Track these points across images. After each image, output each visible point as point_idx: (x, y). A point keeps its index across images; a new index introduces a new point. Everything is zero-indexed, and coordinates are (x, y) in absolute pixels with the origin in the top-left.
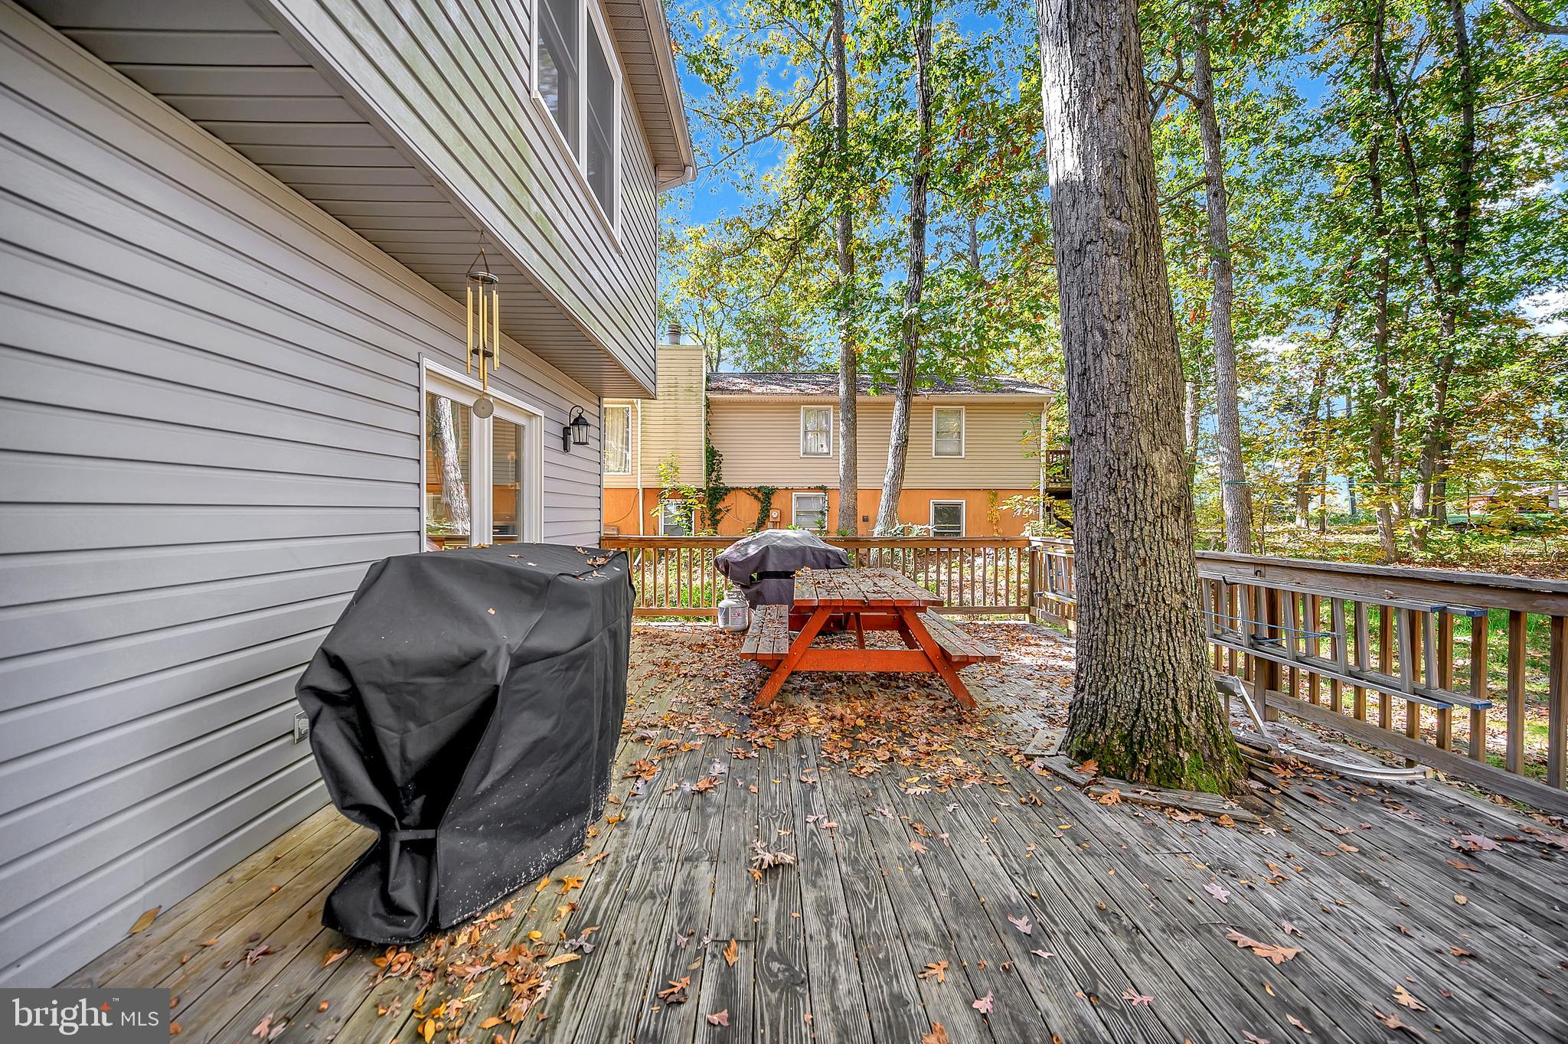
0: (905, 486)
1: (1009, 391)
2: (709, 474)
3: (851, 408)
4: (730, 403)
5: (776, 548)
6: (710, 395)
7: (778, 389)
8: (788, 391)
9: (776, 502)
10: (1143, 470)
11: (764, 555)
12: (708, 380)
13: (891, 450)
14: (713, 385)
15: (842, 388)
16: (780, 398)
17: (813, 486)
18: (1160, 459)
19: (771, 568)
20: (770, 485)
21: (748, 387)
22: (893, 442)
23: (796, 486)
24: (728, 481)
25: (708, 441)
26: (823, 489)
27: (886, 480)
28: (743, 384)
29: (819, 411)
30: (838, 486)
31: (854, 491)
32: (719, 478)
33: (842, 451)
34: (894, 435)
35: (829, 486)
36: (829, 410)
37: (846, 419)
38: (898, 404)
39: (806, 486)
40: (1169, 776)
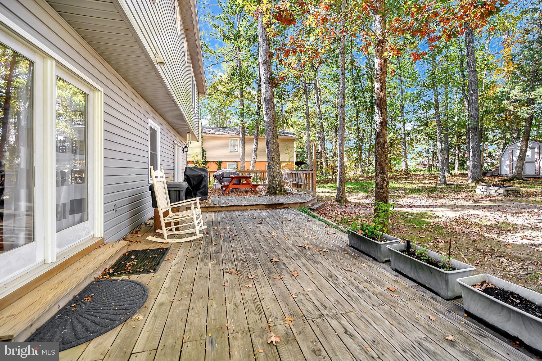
0: (257, 161)
1: (286, 136)
2: (203, 157)
3: (243, 139)
4: (209, 137)
5: (225, 172)
6: (203, 134)
7: (223, 133)
8: (226, 134)
9: (223, 165)
10: (274, 157)
11: (223, 173)
12: (202, 130)
13: (253, 152)
14: (204, 131)
15: (241, 135)
16: (224, 136)
17: (233, 161)
18: (276, 156)
19: (225, 176)
20: (221, 160)
21: (214, 132)
22: (254, 149)
23: (228, 161)
24: (208, 159)
25: (202, 148)
26: (236, 161)
27: (252, 159)
28: (212, 131)
29: (234, 140)
30: (240, 161)
31: (245, 162)
32: (205, 158)
33: (241, 151)
34: (254, 148)
35: (238, 161)
36: (237, 140)
37: (242, 143)
38: (255, 140)
39: (231, 161)
40: (275, 193)
